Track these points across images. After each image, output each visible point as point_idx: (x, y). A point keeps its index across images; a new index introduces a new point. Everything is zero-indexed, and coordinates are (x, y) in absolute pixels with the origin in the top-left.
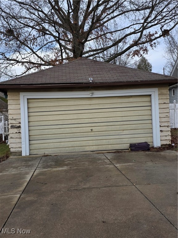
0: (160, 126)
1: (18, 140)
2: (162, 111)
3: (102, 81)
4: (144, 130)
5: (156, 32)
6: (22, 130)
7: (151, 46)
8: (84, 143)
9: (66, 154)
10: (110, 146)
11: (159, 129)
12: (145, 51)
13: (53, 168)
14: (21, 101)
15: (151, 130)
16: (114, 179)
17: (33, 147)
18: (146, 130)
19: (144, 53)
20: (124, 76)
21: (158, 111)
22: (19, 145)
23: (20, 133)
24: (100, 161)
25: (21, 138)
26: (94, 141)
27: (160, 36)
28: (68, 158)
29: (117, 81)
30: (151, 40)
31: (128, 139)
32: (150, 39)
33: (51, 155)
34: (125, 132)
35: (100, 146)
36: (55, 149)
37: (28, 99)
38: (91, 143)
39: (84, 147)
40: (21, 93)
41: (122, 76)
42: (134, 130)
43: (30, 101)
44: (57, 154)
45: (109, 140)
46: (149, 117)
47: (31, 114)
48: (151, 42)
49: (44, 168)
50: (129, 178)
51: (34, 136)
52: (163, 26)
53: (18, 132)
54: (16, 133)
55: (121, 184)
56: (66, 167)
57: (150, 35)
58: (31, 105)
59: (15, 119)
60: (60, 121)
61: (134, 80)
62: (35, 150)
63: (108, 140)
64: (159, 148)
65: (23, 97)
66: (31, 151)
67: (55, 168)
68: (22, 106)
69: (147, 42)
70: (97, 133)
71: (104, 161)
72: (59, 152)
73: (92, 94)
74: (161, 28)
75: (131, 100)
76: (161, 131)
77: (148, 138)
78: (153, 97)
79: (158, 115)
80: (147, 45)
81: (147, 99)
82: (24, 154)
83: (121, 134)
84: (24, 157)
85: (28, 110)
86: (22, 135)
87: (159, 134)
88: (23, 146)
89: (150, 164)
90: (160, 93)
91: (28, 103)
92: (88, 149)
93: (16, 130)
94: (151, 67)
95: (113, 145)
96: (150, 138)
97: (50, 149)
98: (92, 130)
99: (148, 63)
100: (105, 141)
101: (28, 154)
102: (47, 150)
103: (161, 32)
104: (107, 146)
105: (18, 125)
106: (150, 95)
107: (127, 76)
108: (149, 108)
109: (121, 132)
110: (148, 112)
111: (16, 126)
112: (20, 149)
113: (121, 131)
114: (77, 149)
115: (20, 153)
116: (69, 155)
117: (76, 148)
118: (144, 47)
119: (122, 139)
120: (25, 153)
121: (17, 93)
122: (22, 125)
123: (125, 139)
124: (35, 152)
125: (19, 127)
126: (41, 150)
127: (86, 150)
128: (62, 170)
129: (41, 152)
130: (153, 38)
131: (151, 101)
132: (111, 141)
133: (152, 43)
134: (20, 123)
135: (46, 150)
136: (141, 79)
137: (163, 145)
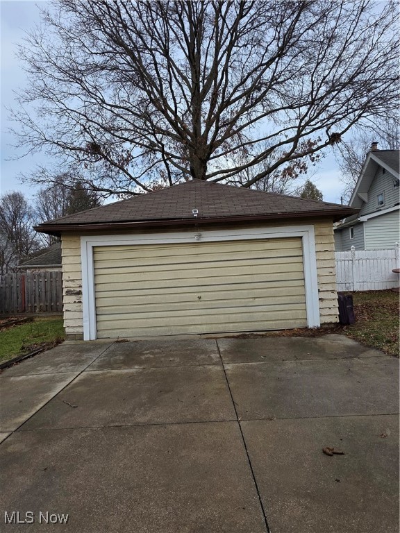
0: (319, 291)
1: (77, 315)
2: (321, 264)
3: (214, 215)
4: (291, 297)
5: (319, 137)
6: (84, 298)
7: (313, 160)
8: (187, 320)
9: (154, 338)
10: (231, 325)
11: (317, 296)
12: (303, 170)
13: (113, 368)
14: (83, 251)
15: (303, 297)
16: (206, 402)
17: (102, 326)
18: (295, 297)
19: (301, 172)
20: (255, 205)
21: (314, 264)
22: (78, 323)
23: (80, 302)
24: (203, 356)
25: (81, 311)
26: (204, 317)
27: (326, 144)
28: (152, 348)
29: (242, 213)
30: (312, 152)
31: (262, 313)
32: (310, 150)
33: (128, 339)
34: (258, 302)
35: (214, 326)
36: (138, 330)
37: (93, 247)
38: (198, 320)
39: (187, 327)
40: (82, 238)
41: (252, 206)
42: (274, 298)
43: (97, 250)
44: (139, 339)
45: (230, 315)
46: (299, 276)
47: (99, 272)
48: (312, 155)
49: (100, 367)
50: (236, 402)
51: (103, 308)
52: (329, 128)
53: (77, 301)
54: (75, 302)
55: (213, 416)
56: (136, 367)
57: (310, 144)
58: (98, 257)
59: (73, 281)
60: (145, 282)
61: (271, 211)
62: (106, 332)
63: (227, 316)
64: (318, 329)
65: (86, 244)
66: (99, 333)
67: (117, 368)
68: (83, 259)
69: (305, 154)
70: (209, 302)
71: (209, 356)
72: (145, 335)
73: (200, 236)
74: (327, 131)
75: (268, 245)
76: (321, 299)
77: (298, 311)
78: (305, 239)
79: (315, 272)
80: (306, 160)
81: (296, 244)
82: (86, 338)
83: (251, 304)
84: (87, 343)
85: (94, 266)
86: (84, 306)
87: (317, 304)
88: (86, 324)
89: (290, 364)
90: (317, 233)
91: (94, 253)
92: (192, 330)
93: (74, 298)
94: (321, 197)
95: (236, 324)
96: (301, 311)
97: (130, 330)
98: (200, 298)
99: (317, 191)
100: (222, 316)
101: (93, 338)
102: (126, 330)
103: (328, 138)
104: (226, 325)
105: (78, 289)
106: (301, 237)
107: (259, 205)
108: (299, 259)
109: (251, 302)
110: (298, 267)
111: (74, 290)
112: (80, 330)
113: (251, 300)
114: (175, 331)
115: (81, 336)
116: (157, 341)
117: (172, 328)
118: (301, 162)
119: (252, 314)
120: (89, 335)
121: (76, 239)
122: (84, 290)
123: (257, 314)
124: (105, 334)
125: (79, 293)
126: (115, 331)
127: (189, 332)
128: (127, 374)
129: (115, 335)
130: (314, 147)
131: (302, 248)
132: (233, 317)
133: (314, 156)
134: (81, 286)
135: (123, 330)
136: (284, 211)
137: (325, 324)
